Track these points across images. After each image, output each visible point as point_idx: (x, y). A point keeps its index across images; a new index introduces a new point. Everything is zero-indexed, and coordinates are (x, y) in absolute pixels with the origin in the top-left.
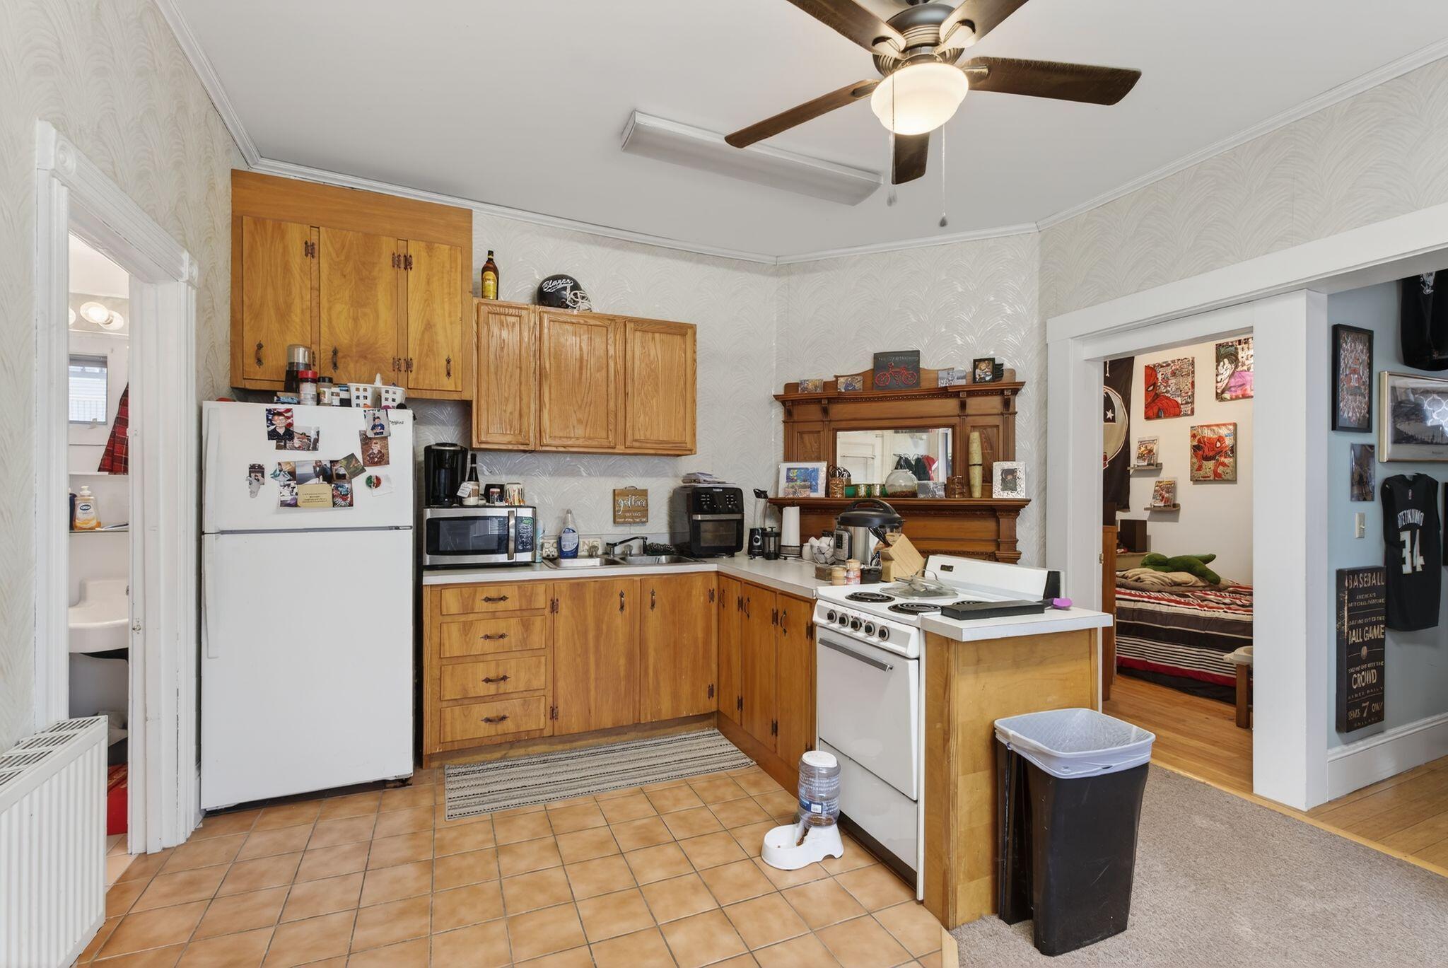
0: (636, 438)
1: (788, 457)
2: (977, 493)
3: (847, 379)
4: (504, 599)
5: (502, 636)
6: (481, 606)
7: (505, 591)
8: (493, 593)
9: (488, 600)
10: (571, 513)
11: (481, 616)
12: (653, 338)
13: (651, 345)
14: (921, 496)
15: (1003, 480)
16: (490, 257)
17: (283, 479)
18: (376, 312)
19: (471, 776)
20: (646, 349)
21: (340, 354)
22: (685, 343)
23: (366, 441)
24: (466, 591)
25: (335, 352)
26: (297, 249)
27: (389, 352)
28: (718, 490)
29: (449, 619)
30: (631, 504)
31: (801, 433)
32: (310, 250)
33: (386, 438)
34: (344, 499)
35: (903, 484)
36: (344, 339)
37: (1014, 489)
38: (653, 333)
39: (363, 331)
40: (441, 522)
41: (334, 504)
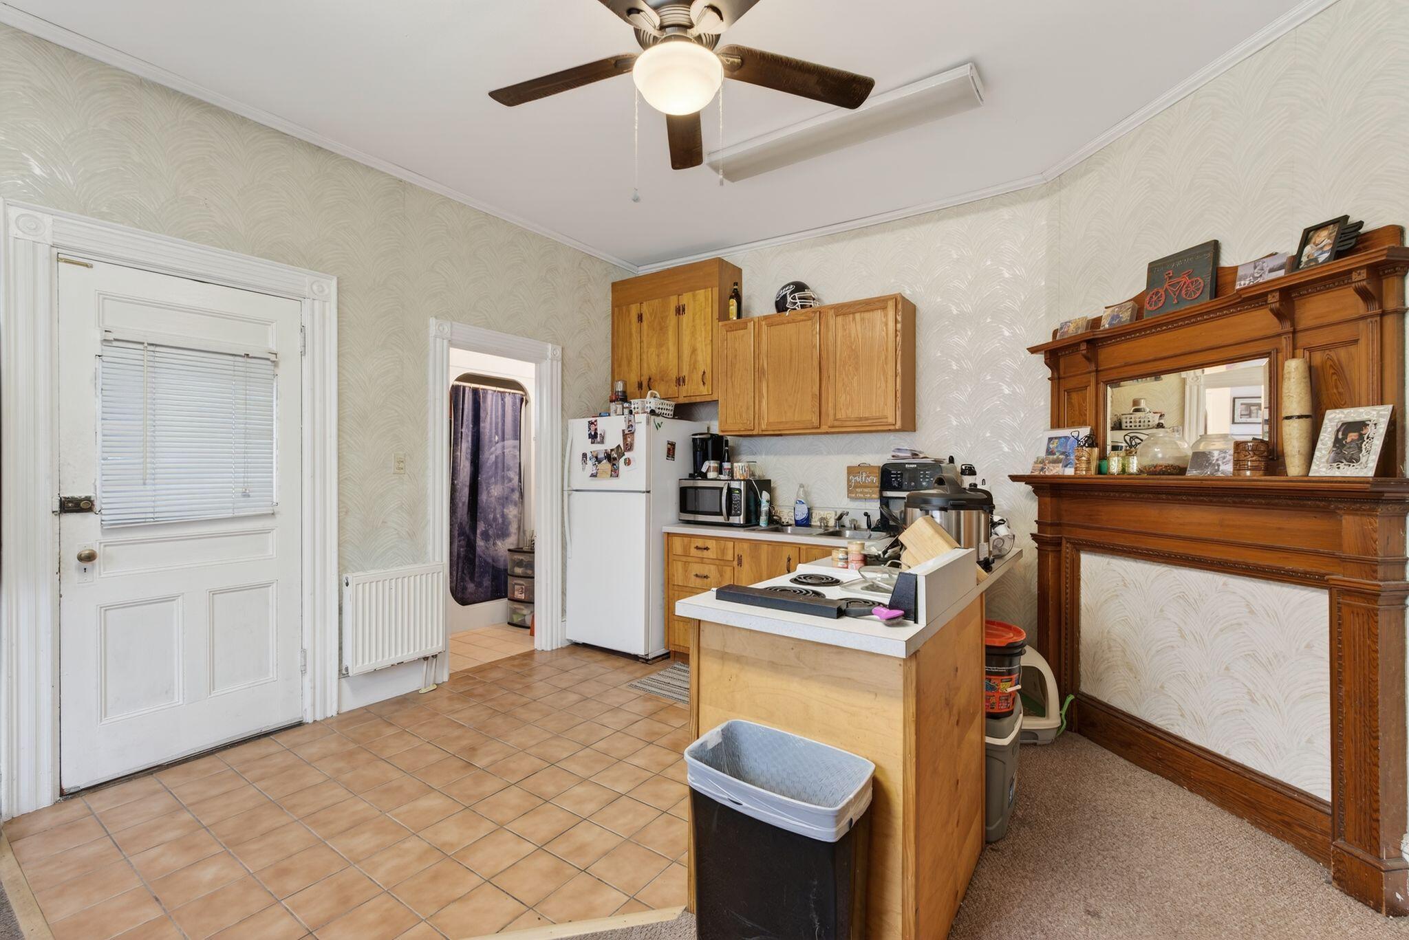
0: (837, 417)
1: (1056, 423)
2: (1294, 467)
3: (1113, 311)
4: (707, 549)
5: (706, 577)
6: (693, 552)
7: (710, 544)
8: (700, 543)
9: (697, 548)
10: (803, 487)
11: (693, 560)
12: (854, 319)
13: (853, 325)
14: (1192, 473)
15: (1338, 443)
16: (735, 287)
17: (594, 459)
18: (668, 349)
19: (683, 674)
20: (847, 331)
21: (652, 380)
22: (886, 316)
23: (625, 436)
24: (686, 540)
25: (650, 379)
26: (634, 319)
27: (674, 374)
28: (912, 466)
29: (676, 558)
30: (862, 480)
31: (1069, 392)
32: (640, 318)
33: (633, 433)
34: (615, 473)
35: (1160, 455)
36: (654, 370)
37: (1353, 460)
38: (854, 313)
39: (662, 363)
40: (688, 490)
41: (611, 476)
